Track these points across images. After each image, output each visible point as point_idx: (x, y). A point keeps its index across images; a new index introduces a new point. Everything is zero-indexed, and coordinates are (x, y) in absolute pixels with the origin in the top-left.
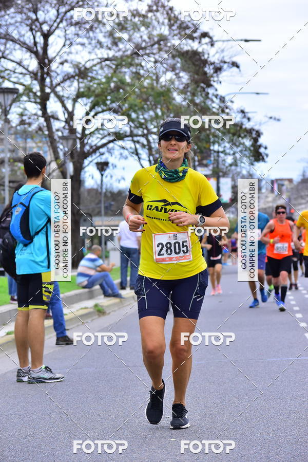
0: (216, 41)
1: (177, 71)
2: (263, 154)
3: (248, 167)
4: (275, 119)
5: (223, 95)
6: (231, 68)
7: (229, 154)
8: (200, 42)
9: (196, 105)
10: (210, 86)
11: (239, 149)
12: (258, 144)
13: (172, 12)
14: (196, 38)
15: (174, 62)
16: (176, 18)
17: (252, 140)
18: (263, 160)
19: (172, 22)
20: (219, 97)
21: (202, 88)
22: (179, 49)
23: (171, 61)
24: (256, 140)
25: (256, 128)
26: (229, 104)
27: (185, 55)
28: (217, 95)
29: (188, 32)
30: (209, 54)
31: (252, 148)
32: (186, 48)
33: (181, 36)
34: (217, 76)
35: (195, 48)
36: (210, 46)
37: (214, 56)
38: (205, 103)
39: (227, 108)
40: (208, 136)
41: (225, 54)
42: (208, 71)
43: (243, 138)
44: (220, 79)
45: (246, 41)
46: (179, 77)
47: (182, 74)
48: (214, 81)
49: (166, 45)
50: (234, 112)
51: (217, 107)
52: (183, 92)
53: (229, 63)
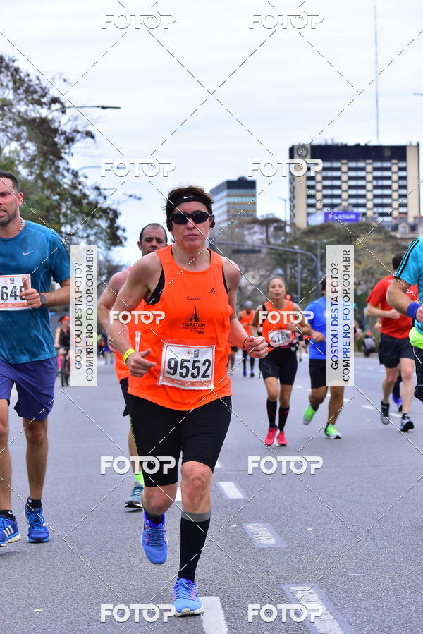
0: (69, 107)
1: (23, 141)
2: (121, 238)
3: (105, 253)
4: (135, 197)
5: (76, 169)
6: (85, 138)
7: (83, 238)
8: (49, 108)
9: (44, 180)
10: (61, 158)
11: (94, 231)
12: (116, 225)
13: (17, 74)
14: (45, 103)
15: (21, 130)
16: (22, 81)
17: (109, 221)
18: (121, 243)
19: (18, 85)
20: (70, 172)
21: (51, 160)
22: (25, 117)
23: (15, 130)
24: (113, 221)
25: (113, 207)
26: (82, 179)
27: (32, 123)
28: (69, 169)
29: (36, 96)
30: (60, 122)
31: (109, 231)
32: (33, 115)
33: (28, 100)
34: (69, 147)
35: (44, 116)
36: (61, 114)
37: (66, 124)
38: (54, 178)
39: (80, 184)
40: (57, 215)
41: (78, 122)
42: (59, 142)
43: (98, 218)
44: (72, 151)
45: (104, 108)
46: (24, 148)
47: (28, 145)
48: (65, 153)
49: (10, 110)
50: (88, 189)
51: (70, 183)
52: (29, 165)
53: (82, 132)
